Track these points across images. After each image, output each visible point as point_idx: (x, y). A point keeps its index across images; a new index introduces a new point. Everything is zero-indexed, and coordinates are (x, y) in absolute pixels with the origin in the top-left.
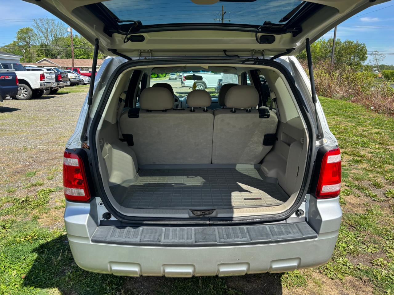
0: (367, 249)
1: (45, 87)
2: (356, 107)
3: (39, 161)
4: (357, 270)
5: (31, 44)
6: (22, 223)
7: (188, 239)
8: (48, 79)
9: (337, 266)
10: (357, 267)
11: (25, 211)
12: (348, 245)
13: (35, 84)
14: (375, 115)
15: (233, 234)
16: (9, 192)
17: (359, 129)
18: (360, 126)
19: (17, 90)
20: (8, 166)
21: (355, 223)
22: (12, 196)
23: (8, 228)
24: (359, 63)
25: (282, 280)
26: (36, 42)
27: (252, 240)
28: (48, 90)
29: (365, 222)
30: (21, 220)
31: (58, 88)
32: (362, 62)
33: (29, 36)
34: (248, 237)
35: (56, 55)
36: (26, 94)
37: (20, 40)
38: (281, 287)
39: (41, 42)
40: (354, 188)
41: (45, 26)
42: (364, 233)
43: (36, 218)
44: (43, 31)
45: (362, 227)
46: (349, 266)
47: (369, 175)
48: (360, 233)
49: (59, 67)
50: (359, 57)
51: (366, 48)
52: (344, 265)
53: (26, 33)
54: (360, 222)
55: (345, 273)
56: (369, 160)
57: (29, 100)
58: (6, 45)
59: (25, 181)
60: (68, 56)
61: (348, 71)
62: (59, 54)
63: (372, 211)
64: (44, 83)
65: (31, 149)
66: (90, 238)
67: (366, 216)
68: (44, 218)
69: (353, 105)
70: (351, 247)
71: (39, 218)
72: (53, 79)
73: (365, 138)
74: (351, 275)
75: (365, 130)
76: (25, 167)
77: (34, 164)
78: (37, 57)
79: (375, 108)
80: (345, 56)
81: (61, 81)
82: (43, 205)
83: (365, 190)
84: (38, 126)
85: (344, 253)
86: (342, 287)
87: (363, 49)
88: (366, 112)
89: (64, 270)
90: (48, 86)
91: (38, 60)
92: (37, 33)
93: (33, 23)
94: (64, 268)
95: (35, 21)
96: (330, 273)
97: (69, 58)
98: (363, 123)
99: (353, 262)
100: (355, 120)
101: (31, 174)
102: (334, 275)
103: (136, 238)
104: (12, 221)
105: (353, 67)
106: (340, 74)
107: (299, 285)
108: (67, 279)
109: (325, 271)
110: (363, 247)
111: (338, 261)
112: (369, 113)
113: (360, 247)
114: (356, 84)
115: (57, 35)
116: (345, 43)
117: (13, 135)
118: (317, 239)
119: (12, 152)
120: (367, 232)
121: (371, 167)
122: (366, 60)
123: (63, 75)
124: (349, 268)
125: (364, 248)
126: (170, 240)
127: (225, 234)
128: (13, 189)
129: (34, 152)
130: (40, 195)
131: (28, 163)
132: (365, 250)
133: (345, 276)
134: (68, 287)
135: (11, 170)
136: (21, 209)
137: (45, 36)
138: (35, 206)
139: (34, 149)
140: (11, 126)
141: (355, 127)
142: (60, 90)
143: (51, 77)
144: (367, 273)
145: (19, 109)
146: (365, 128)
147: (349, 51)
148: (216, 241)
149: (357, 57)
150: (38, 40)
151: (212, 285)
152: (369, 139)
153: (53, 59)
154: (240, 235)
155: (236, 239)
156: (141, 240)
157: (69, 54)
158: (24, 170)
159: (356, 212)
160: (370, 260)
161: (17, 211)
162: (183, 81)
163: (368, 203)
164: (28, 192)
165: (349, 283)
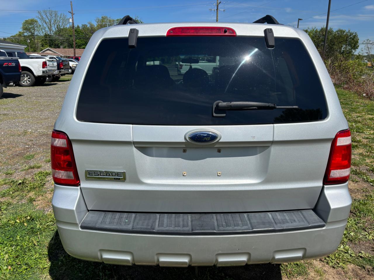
0: (368, 236)
1: (48, 74)
2: (349, 94)
3: (38, 145)
4: (359, 259)
5: (35, 34)
6: (18, 205)
7: (184, 226)
8: (50, 66)
9: (338, 254)
10: (359, 255)
11: (22, 193)
12: (349, 232)
13: (38, 71)
14: (367, 101)
15: (233, 222)
16: (7, 175)
17: (353, 115)
18: (353, 112)
19: (20, 77)
20: (8, 149)
21: (355, 209)
22: (9, 178)
23: (4, 210)
24: (351, 52)
25: (282, 268)
26: (40, 33)
27: (253, 229)
28: (50, 77)
29: (365, 208)
30: (17, 202)
31: (60, 76)
32: (353, 51)
33: (33, 27)
34: (249, 225)
35: (59, 45)
36: (29, 81)
37: (25, 31)
38: (281, 276)
39: (44, 33)
40: (351, 173)
41: (49, 18)
42: (364, 219)
43: (31, 200)
44: (46, 22)
45: (362, 213)
46: (351, 253)
47: (366, 160)
48: (361, 220)
49: (61, 57)
50: (351, 46)
51: (357, 37)
52: (345, 253)
53: (30, 24)
54: (360, 208)
55: (347, 262)
56: (365, 146)
57: (32, 87)
58: (12, 35)
59: (23, 164)
60: (70, 46)
61: (340, 59)
62: (61, 44)
63: (371, 197)
64: (46, 70)
65: (31, 133)
66: (79, 224)
67: (366, 202)
68: (39, 201)
69: (345, 92)
70: (352, 234)
71: (34, 201)
72: (55, 67)
73: (360, 124)
74: (353, 263)
75: (359, 116)
76: (24, 150)
77: (33, 147)
78: (42, 47)
79: (367, 95)
80: (337, 45)
81: (62, 69)
82: (39, 187)
83: (362, 175)
84: (39, 111)
85: (345, 240)
86: (345, 277)
87: (355, 38)
88: (358, 99)
89: (58, 254)
90: (50, 73)
91: (42, 50)
92: (41, 24)
93: (38, 15)
94: (57, 252)
95: (39, 12)
96: (331, 261)
97: (71, 48)
98: (356, 109)
99: (355, 249)
100: (348, 106)
101: (29, 157)
102: (336, 263)
103: (128, 225)
104: (8, 203)
105: (345, 55)
106: (332, 62)
107: (299, 274)
108: (60, 264)
109: (326, 259)
110: (363, 234)
111: (339, 249)
112: (361, 99)
113: (361, 234)
114: (348, 72)
115: (59, 26)
116: (337, 31)
117: (14, 119)
118: (324, 228)
119: (12, 136)
120: (367, 219)
121: (368, 152)
122: (357, 48)
123: (64, 63)
124: (351, 256)
125: (365, 235)
126: (165, 228)
127: (224, 221)
128: (11, 172)
129: (34, 136)
130: (37, 177)
131: (28, 146)
132: (366, 237)
133: (347, 264)
134: (60, 272)
135: (10, 152)
136: (18, 191)
137: (48, 27)
138: (31, 188)
139: (34, 133)
140: (14, 110)
141: (348, 113)
142: (62, 78)
143: (53, 65)
144: (370, 261)
145: (22, 95)
146: (358, 114)
147: (341, 40)
148: (215, 230)
149: (349, 45)
150: (42, 31)
151: (208, 273)
152: (364, 125)
153: (56, 49)
154: (240, 222)
155: (236, 228)
156: (133, 226)
157: (71, 44)
158: (23, 153)
159: (354, 198)
160: (372, 248)
161: (13, 193)
162: (179, 69)
163: (366, 189)
164: (26, 174)
165: (352, 272)
